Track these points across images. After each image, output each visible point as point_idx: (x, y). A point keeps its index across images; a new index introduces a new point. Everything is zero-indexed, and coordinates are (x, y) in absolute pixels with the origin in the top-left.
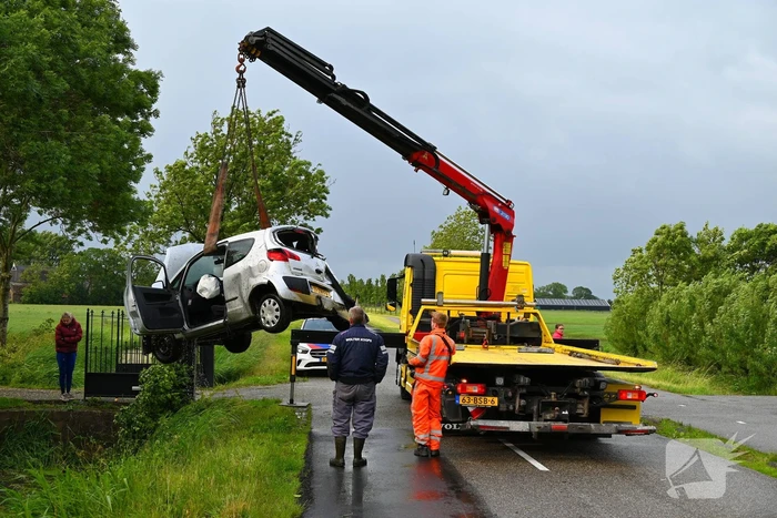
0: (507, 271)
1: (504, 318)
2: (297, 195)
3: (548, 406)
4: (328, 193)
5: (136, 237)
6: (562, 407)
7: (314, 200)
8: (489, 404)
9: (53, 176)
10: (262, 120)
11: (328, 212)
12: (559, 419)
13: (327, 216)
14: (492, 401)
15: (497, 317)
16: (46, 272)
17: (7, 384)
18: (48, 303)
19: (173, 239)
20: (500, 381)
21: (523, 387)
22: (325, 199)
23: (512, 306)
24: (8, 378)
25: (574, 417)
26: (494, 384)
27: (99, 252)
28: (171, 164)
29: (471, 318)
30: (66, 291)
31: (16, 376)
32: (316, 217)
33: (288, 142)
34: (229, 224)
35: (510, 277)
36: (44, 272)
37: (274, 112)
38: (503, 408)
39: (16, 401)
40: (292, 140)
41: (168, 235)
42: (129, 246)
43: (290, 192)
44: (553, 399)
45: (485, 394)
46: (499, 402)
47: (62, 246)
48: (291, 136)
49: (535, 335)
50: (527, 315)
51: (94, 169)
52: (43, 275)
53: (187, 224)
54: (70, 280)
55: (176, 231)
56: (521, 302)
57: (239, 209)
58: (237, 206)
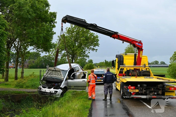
0: (141, 58)
1: (141, 70)
2: (91, 41)
3: (151, 92)
4: (99, 41)
5: (54, 52)
6: (155, 92)
7: (95, 42)
8: (136, 91)
11: (99, 45)
12: (154, 95)
14: (137, 91)
15: (139, 70)
16: (34, 61)
17: (22, 88)
18: (34, 68)
19: (62, 52)
20: (139, 86)
21: (145, 87)
22: (98, 42)
23: (142, 67)
24: (23, 86)
25: (158, 94)
26: (137, 87)
27: (45, 56)
28: (62, 35)
29: (132, 70)
30: (39, 65)
31: (25, 86)
32: (96, 46)
34: (75, 49)
35: (142, 60)
38: (140, 92)
39: (24, 92)
42: (52, 55)
43: (90, 41)
44: (152, 90)
45: (135, 89)
46: (139, 91)
47: (37, 55)
49: (148, 74)
50: (146, 69)
52: (33, 62)
53: (65, 49)
54: (39, 63)
55: (63, 51)
56: (145, 66)
57: (78, 45)
58: (77, 44)
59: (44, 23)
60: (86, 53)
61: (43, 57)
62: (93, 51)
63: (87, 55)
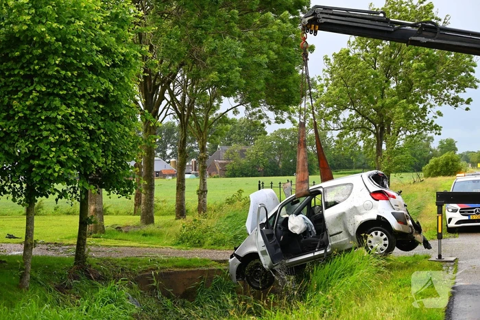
2: (447, 71)
4: (475, 66)
7: (463, 74)
9: (231, 68)
10: (414, 7)
11: (477, 84)
13: (476, 87)
16: (245, 151)
17: (201, 246)
18: (247, 176)
19: (341, 117)
22: (473, 71)
24: (202, 241)
27: (282, 131)
28: (337, 53)
30: (261, 165)
31: (209, 240)
32: (466, 89)
34: (388, 101)
36: (242, 151)
39: (205, 260)
41: (337, 113)
43: (441, 69)
47: (254, 129)
48: (440, 20)
51: (263, 59)
52: (242, 153)
53: (353, 103)
54: (264, 156)
55: (343, 110)
57: (397, 87)
58: (395, 85)
59: (271, 15)
60: (429, 116)
61: (276, 135)
62: (456, 106)
63: (431, 123)
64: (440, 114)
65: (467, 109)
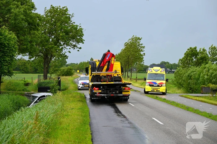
0: (113, 64)
3: (110, 91)
6: (113, 91)
7: (79, 37)
8: (100, 92)
11: (84, 41)
12: (112, 94)
13: (83, 43)
14: (100, 91)
20: (101, 87)
21: (106, 88)
23: (114, 73)
25: (116, 93)
26: (100, 88)
29: (104, 76)
32: (80, 43)
33: (69, 17)
35: (114, 66)
37: (65, 7)
38: (102, 92)
40: (71, 16)
44: (112, 90)
45: (99, 90)
46: (102, 91)
48: (70, 15)
50: (118, 75)
56: (116, 72)
62: (74, 49)
63: (64, 54)
64: (70, 52)
65: (78, 51)
